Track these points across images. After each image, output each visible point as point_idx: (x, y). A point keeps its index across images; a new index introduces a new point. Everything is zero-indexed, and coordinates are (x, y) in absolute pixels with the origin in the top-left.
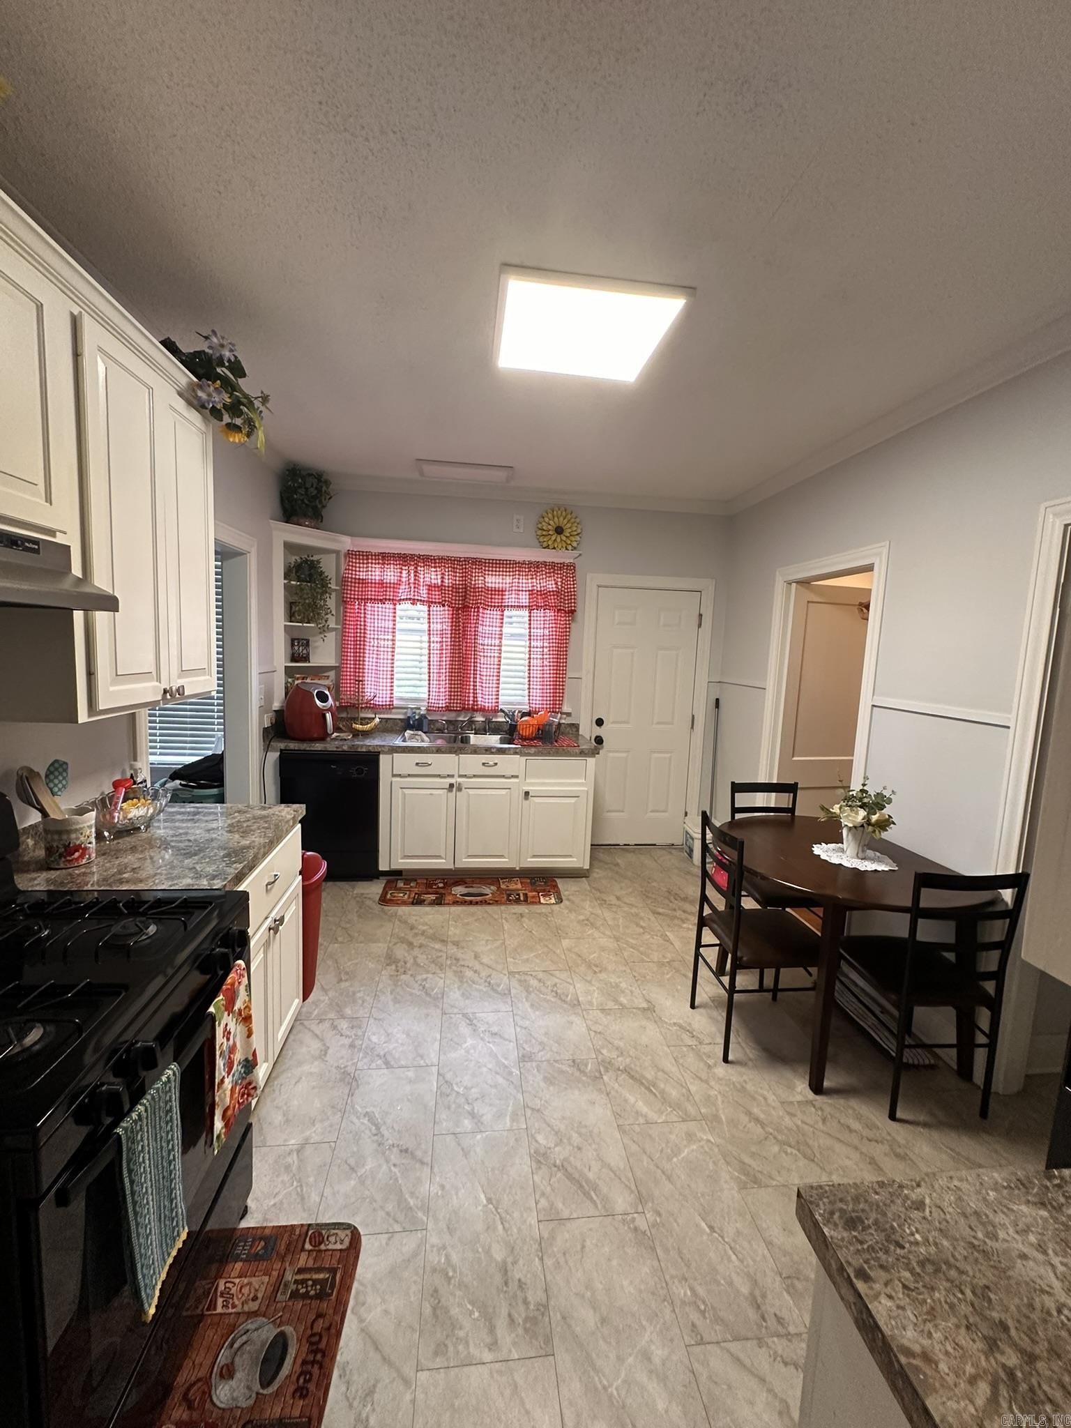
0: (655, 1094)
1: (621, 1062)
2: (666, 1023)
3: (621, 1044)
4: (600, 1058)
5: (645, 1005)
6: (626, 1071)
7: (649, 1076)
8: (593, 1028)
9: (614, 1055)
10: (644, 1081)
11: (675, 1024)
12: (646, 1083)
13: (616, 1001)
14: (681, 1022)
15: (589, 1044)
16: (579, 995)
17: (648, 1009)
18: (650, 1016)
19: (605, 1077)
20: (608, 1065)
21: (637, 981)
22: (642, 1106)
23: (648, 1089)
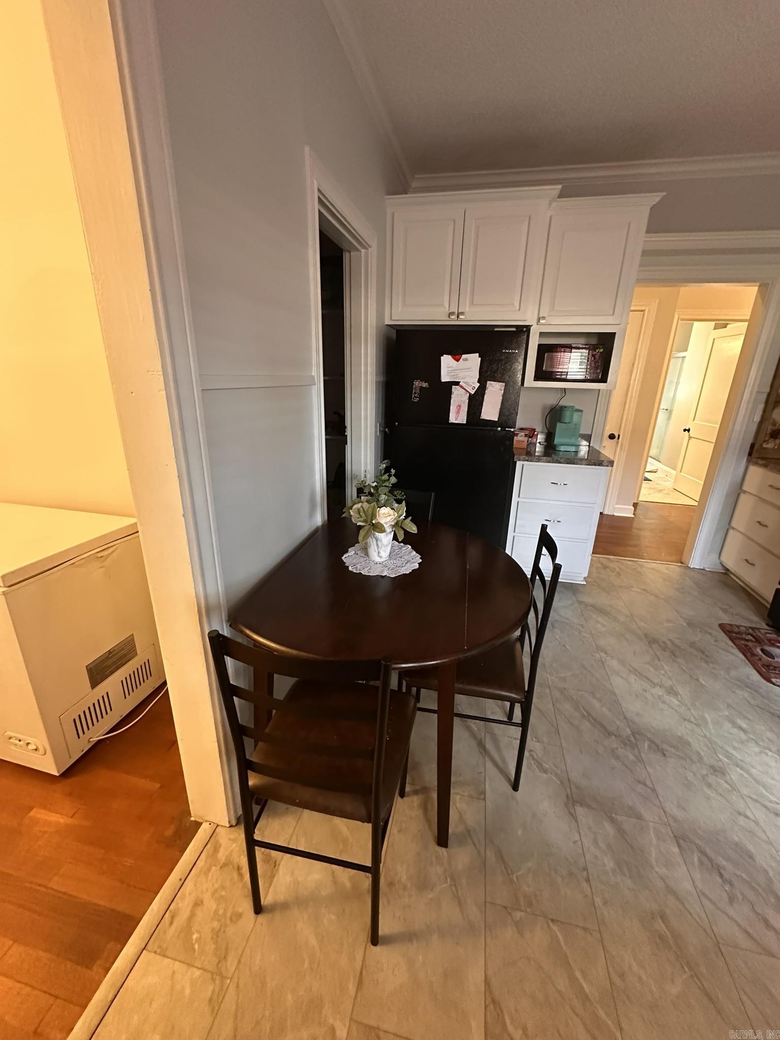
0: (584, 708)
1: (613, 743)
2: (556, 775)
3: (613, 761)
4: (636, 751)
5: (580, 811)
6: (609, 734)
7: (587, 724)
8: (649, 791)
9: (621, 752)
10: (593, 721)
11: (546, 771)
12: (591, 719)
13: (621, 831)
14: (537, 771)
15: (650, 770)
16: (679, 860)
17: (574, 802)
18: (574, 790)
19: (629, 732)
20: (626, 743)
21: (585, 869)
22: (597, 705)
23: (589, 714)
